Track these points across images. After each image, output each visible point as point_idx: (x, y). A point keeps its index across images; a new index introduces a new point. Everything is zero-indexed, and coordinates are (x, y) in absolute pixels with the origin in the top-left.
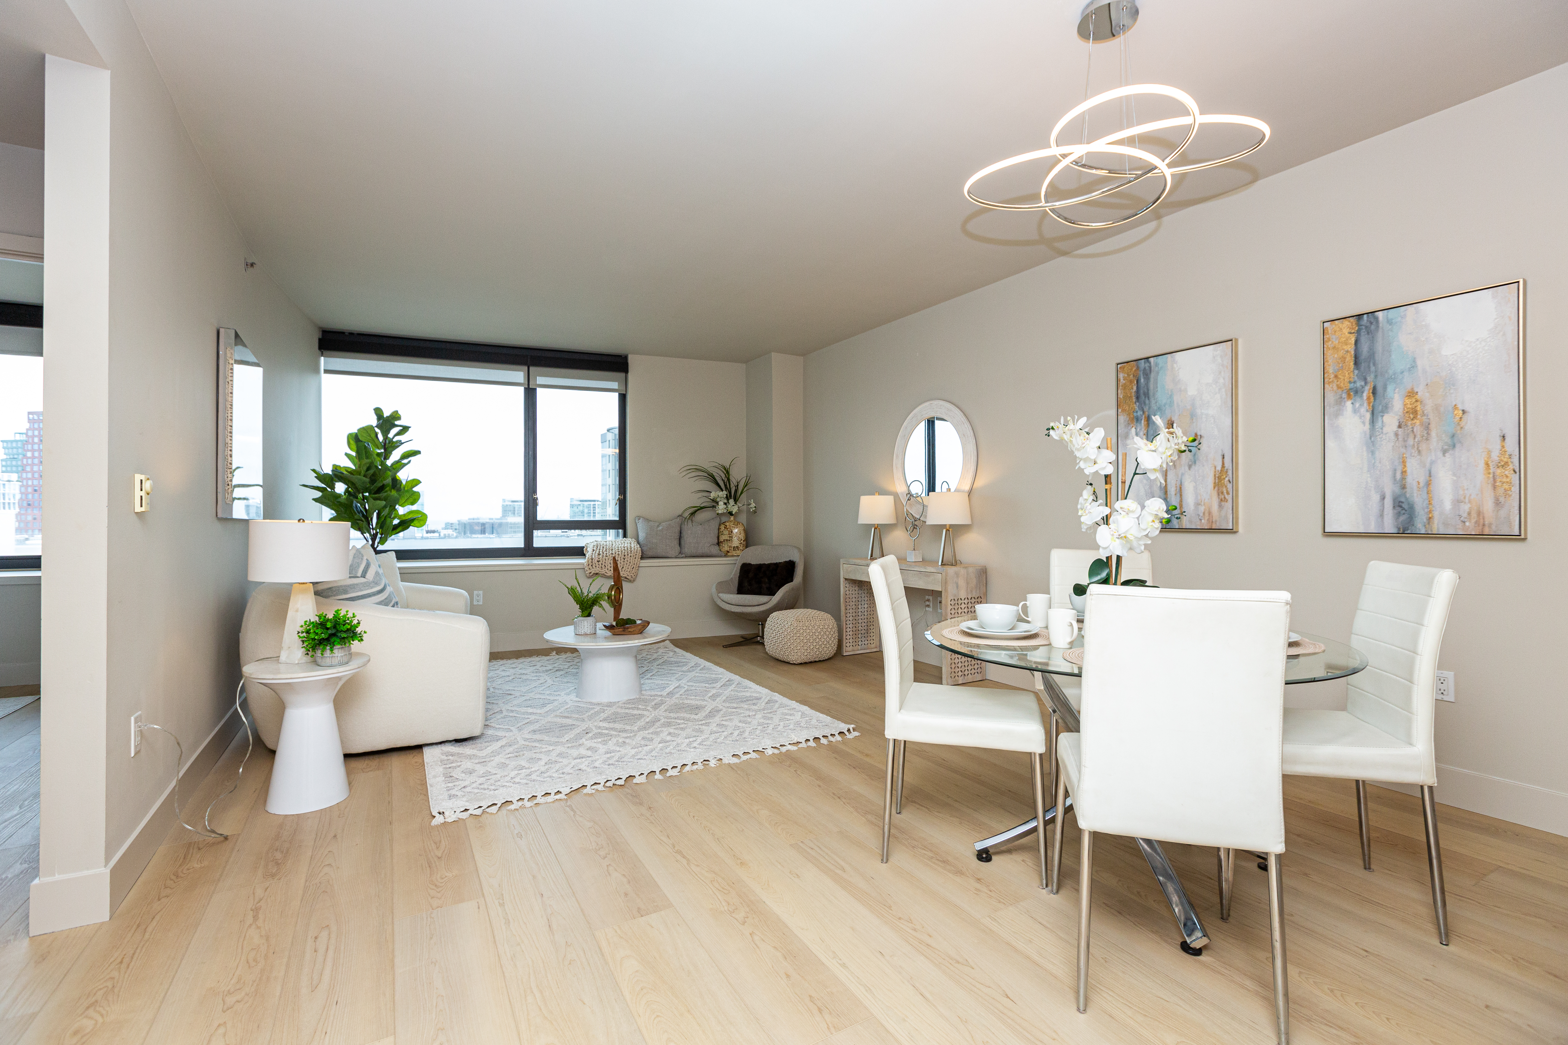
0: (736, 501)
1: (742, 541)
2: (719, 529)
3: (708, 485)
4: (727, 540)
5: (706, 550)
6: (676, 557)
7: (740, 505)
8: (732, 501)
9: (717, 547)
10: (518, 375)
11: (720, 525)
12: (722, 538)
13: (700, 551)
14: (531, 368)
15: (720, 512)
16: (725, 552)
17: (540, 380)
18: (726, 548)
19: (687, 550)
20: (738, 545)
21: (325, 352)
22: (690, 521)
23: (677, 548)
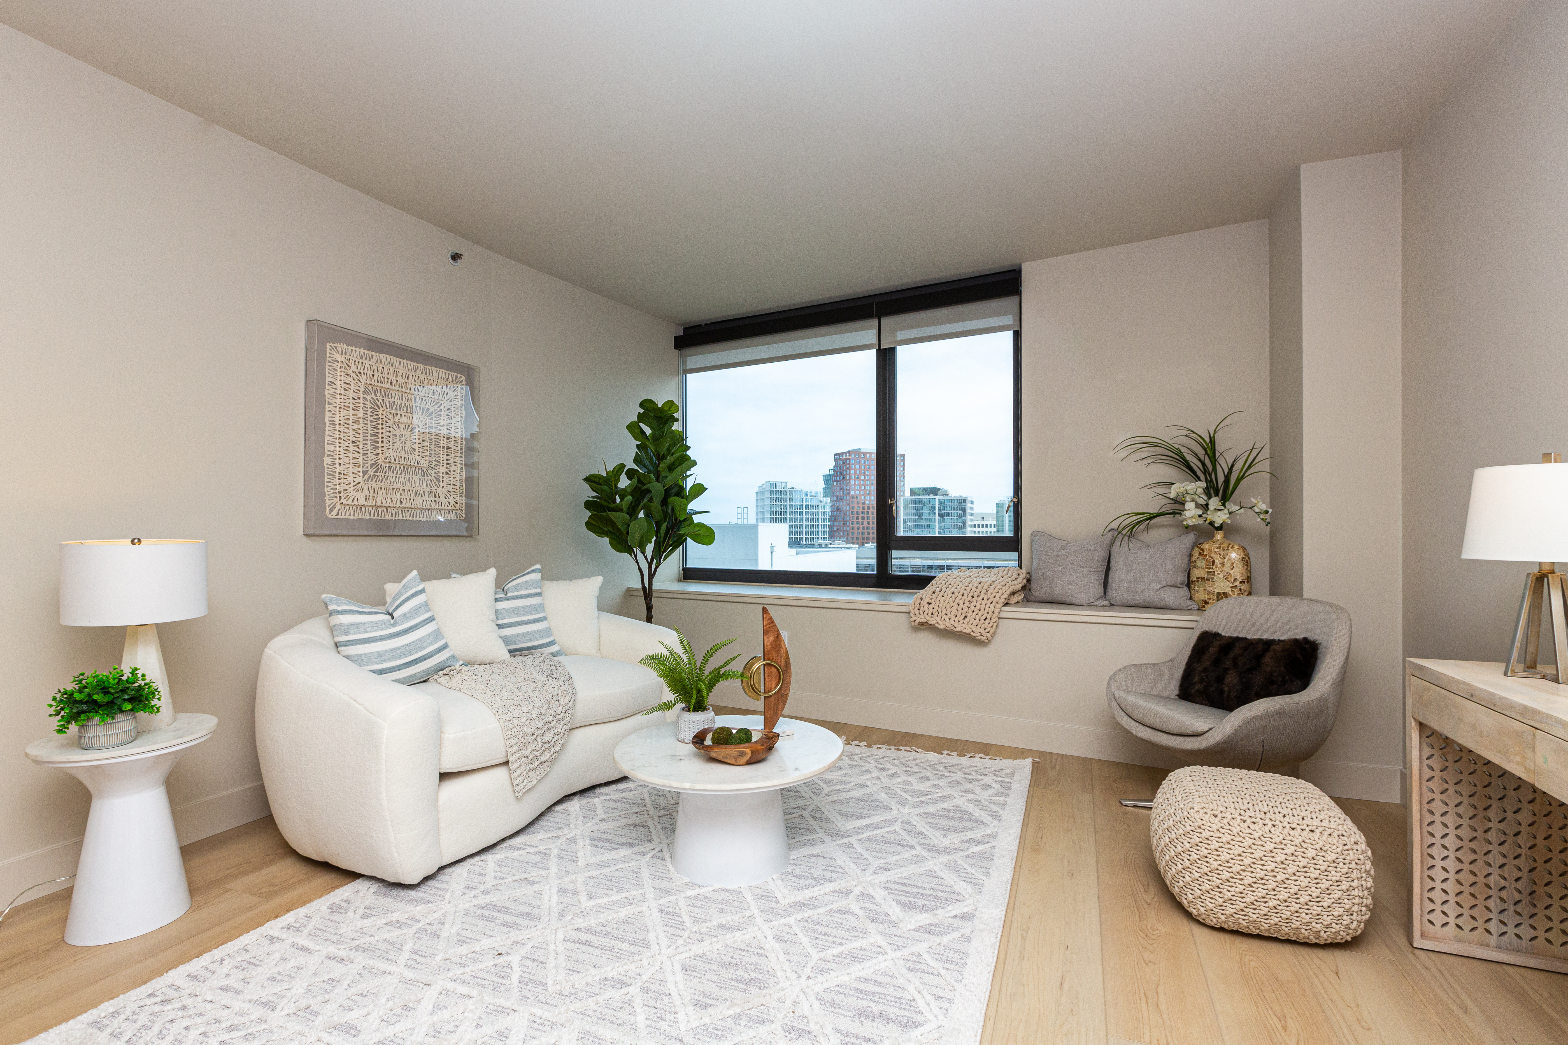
0: (1224, 500)
1: (1237, 583)
2: (1191, 555)
3: (1165, 472)
4: (1203, 579)
5: (1153, 597)
6: (1091, 606)
7: (1235, 508)
8: (1214, 502)
9: (1184, 591)
10: (866, 332)
11: (1193, 549)
12: (1196, 574)
13: (1139, 598)
14: (885, 321)
15: (1190, 522)
16: (1201, 603)
17: (901, 335)
18: (1200, 594)
19: (1117, 591)
20: (1228, 590)
21: (687, 351)
22: (1126, 538)
23: (1099, 590)
